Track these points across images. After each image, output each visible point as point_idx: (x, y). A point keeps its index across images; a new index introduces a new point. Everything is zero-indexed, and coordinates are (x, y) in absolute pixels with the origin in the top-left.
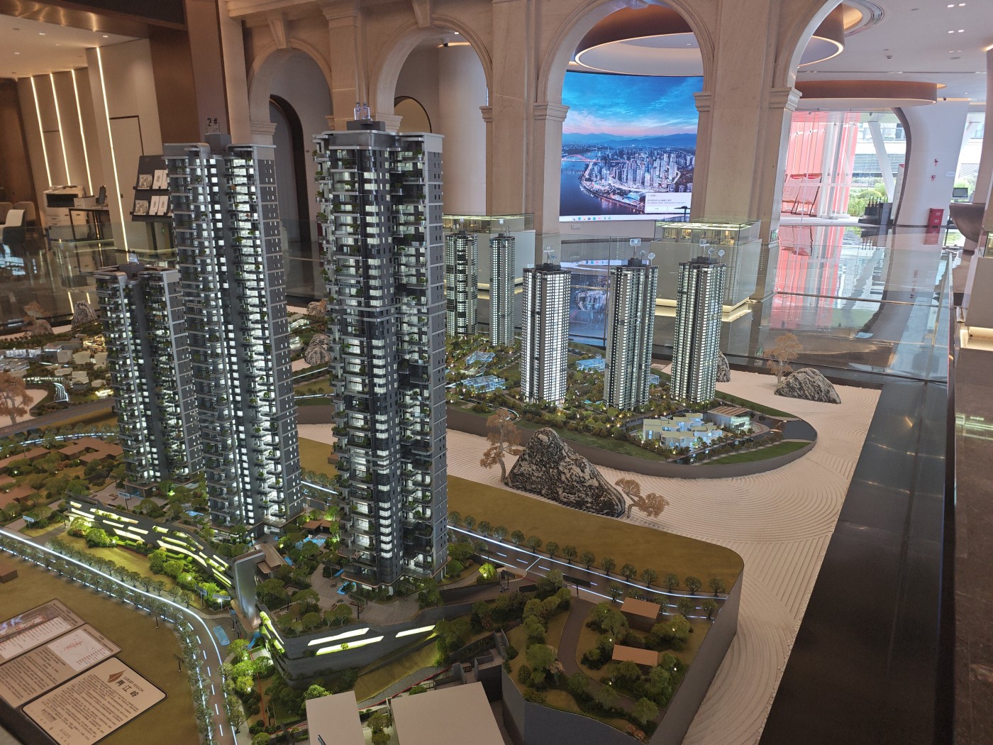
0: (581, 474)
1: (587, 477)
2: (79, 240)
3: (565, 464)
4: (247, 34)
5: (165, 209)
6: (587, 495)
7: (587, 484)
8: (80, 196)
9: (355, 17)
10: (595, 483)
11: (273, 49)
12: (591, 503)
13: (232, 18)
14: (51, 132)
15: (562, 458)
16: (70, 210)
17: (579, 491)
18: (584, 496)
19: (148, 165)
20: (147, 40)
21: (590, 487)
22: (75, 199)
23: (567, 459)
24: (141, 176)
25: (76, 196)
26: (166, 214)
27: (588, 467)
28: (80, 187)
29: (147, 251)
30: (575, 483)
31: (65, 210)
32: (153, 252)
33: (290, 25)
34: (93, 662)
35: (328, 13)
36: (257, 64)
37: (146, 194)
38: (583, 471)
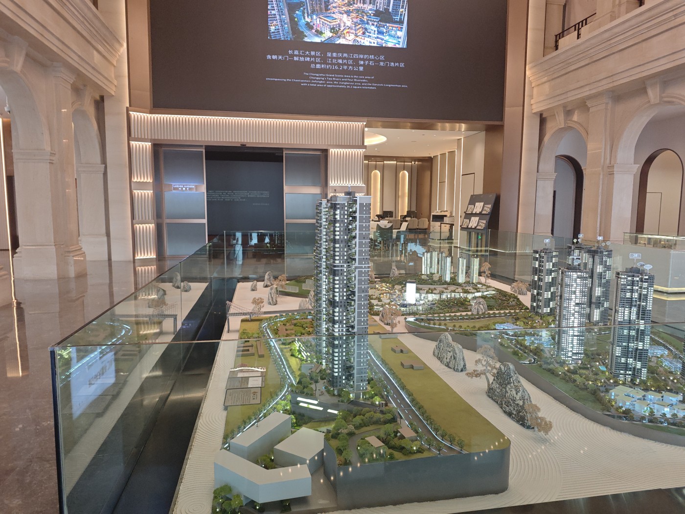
0: (515, 396)
1: (518, 398)
2: (443, 240)
3: (510, 387)
4: (543, 121)
5: (476, 225)
6: (514, 409)
7: (516, 403)
8: (448, 216)
9: (607, 104)
10: (521, 403)
11: (556, 128)
12: (515, 415)
13: (534, 113)
14: (442, 182)
15: (509, 383)
16: (441, 223)
17: (511, 405)
18: (512, 409)
19: (473, 200)
20: (484, 133)
21: (518, 404)
22: (445, 218)
23: (512, 385)
24: (469, 206)
25: (446, 216)
26: (476, 227)
27: (520, 392)
28: (449, 211)
29: (466, 248)
30: (510, 400)
31: (438, 224)
32: (468, 248)
33: (568, 113)
34: (254, 386)
35: (589, 104)
36: (546, 139)
37: (468, 216)
38: (517, 394)
